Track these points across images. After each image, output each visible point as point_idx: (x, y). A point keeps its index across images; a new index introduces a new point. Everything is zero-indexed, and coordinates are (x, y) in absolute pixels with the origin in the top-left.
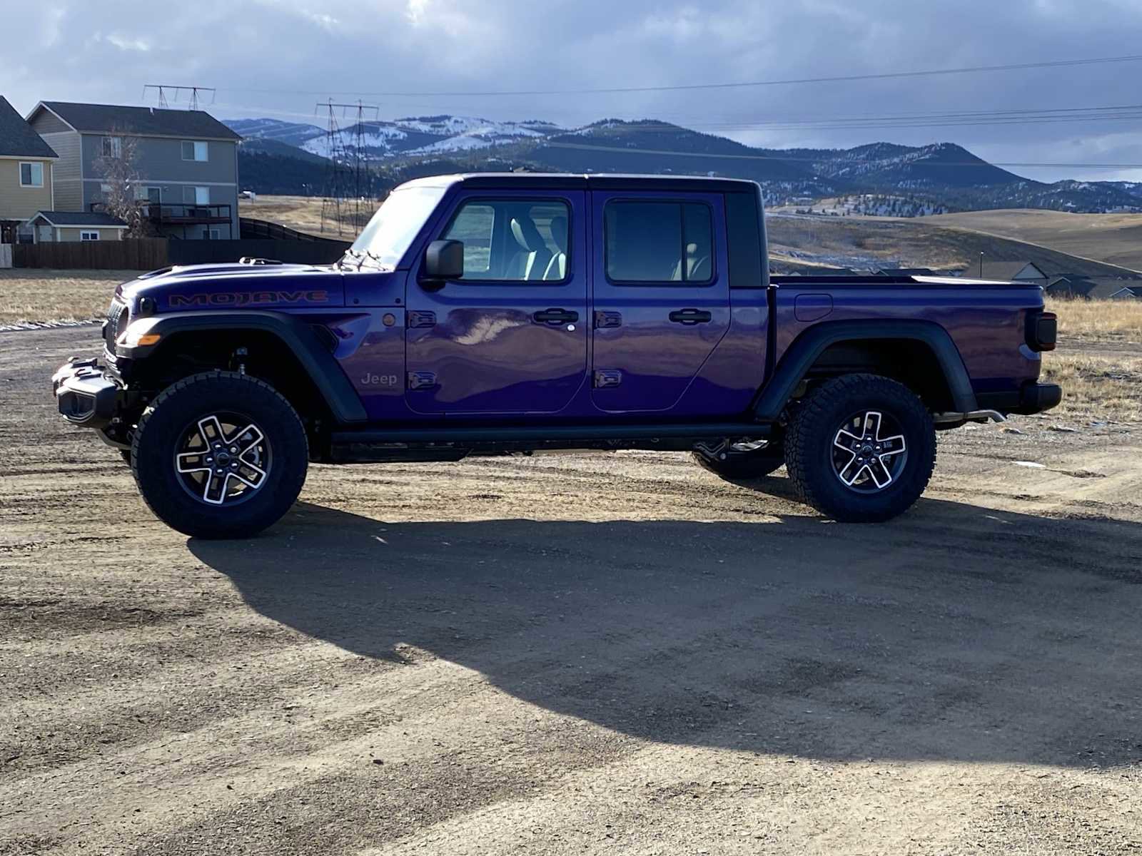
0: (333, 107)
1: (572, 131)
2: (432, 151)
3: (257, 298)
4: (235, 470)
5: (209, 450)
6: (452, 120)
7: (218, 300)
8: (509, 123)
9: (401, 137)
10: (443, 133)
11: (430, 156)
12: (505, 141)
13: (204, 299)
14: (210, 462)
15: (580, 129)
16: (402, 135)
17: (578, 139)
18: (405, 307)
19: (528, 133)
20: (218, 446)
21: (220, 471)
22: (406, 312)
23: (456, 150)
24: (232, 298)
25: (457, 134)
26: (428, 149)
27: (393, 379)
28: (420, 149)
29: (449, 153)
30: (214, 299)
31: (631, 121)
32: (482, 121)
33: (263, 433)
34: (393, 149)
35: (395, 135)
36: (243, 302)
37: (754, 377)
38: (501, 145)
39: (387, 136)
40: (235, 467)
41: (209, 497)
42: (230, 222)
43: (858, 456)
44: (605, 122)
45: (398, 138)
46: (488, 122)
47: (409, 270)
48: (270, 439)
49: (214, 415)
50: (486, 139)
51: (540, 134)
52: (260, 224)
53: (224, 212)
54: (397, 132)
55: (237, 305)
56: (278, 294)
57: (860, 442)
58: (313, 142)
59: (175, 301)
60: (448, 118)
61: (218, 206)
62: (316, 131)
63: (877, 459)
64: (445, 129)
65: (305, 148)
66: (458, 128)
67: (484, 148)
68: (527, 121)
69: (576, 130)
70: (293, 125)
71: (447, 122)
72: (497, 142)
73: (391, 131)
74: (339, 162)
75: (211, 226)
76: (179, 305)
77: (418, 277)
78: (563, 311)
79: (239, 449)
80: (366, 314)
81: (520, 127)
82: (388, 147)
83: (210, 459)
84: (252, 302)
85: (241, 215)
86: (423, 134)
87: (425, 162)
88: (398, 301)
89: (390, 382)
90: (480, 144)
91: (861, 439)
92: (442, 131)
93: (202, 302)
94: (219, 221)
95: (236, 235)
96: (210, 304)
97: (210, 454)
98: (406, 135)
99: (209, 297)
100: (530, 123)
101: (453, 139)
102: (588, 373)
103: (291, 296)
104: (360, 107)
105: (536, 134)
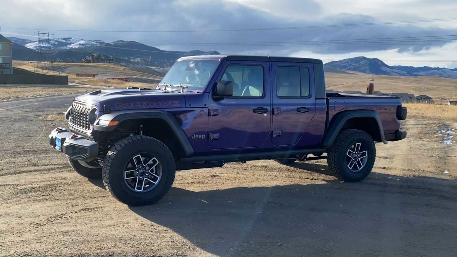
0: (40, 34)
1: (109, 43)
2: (66, 48)
3: (152, 104)
4: (147, 177)
5: (137, 169)
6: (72, 39)
7: (136, 105)
8: (90, 40)
9: (56, 44)
10: (69, 43)
11: (66, 50)
12: (88, 46)
13: (130, 105)
14: (138, 174)
15: (111, 43)
16: (56, 43)
17: (111, 45)
18: (208, 107)
19: (94, 43)
20: (141, 167)
21: (141, 177)
22: (209, 110)
23: (73, 48)
24: (141, 104)
25: (73, 43)
26: (65, 47)
27: (203, 136)
28: (62, 47)
29: (71, 49)
30: (134, 104)
31: (126, 41)
32: (81, 39)
33: (158, 161)
34: (54, 47)
35: (54, 43)
36: (146, 106)
37: (321, 131)
38: (87, 47)
39: (52, 43)
40: (147, 175)
41: (137, 189)
42: (10, 69)
43: (353, 159)
44: (119, 41)
45: (55, 44)
46: (83, 40)
47: (209, 93)
48: (161, 164)
49: (139, 154)
50: (83, 45)
51: (99, 44)
52: (19, 69)
53: (8, 65)
54: (55, 42)
55: (144, 107)
56: (160, 103)
57: (354, 154)
58: (28, 45)
59: (118, 106)
60: (71, 38)
61: (6, 64)
62: (29, 41)
63: (359, 159)
64: (70, 42)
65: (26, 46)
66: (74, 42)
67: (82, 48)
68: (95, 40)
69: (110, 43)
70: (18, 38)
71: (70, 39)
72: (86, 46)
73: (53, 42)
74: (37, 51)
75: (4, 70)
76: (120, 107)
77: (212, 96)
78: (262, 108)
79: (149, 168)
80: (193, 110)
81: (93, 42)
82: (52, 47)
83: (137, 173)
84: (150, 106)
85: (13, 66)
86: (63, 43)
87: (64, 51)
88: (205, 105)
89: (203, 138)
90: (81, 46)
91: (354, 153)
92: (69, 42)
93: (129, 106)
94: (6, 68)
95: (12, 73)
96: (133, 107)
97: (138, 171)
98: (58, 43)
99: (132, 105)
100: (96, 40)
101: (72, 45)
102: (271, 131)
103: (165, 104)
104: (48, 34)
105: (98, 44)
